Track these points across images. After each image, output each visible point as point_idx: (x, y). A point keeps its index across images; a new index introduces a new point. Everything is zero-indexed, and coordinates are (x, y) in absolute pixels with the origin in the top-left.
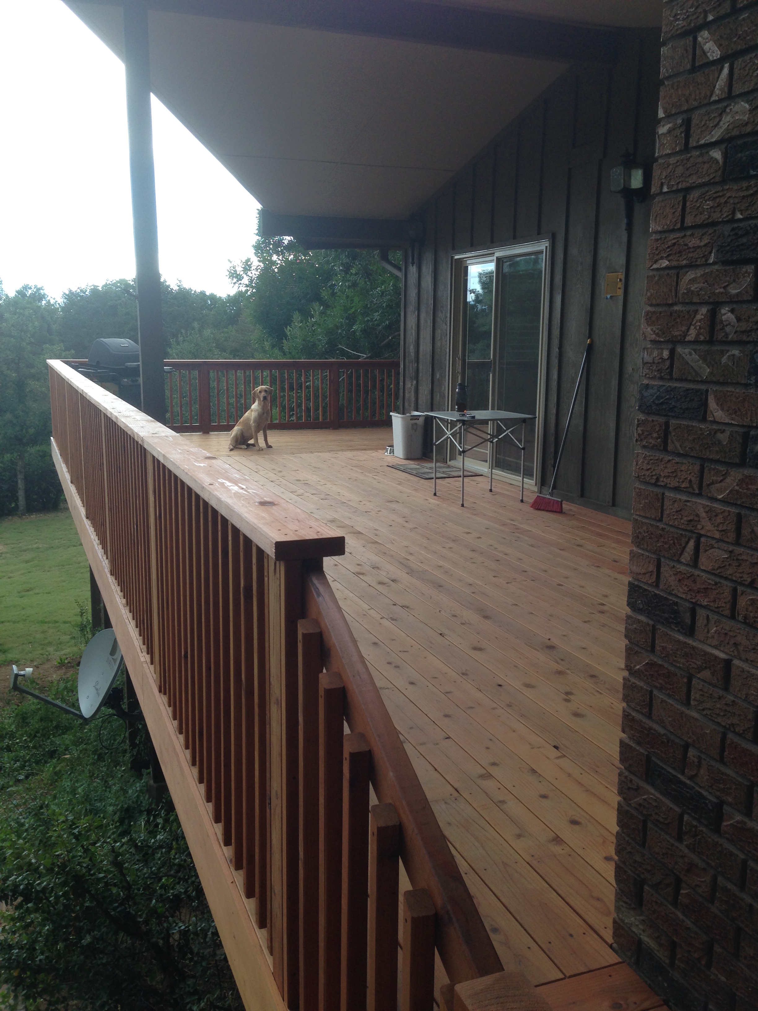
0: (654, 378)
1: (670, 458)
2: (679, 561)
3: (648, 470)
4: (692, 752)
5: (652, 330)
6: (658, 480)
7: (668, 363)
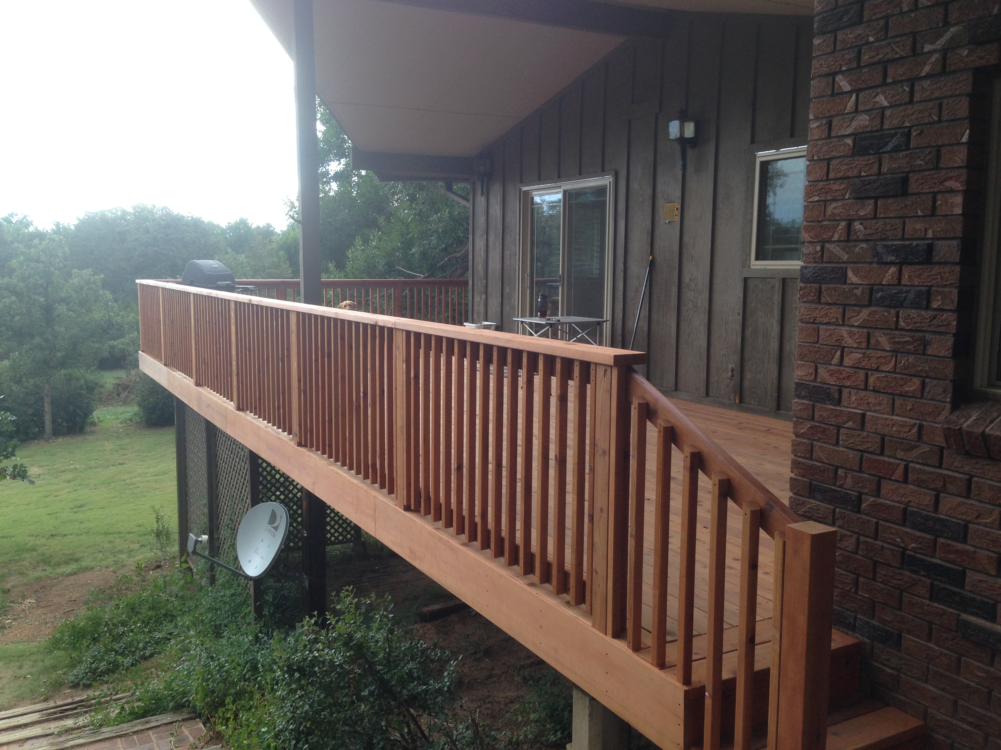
0: (811, 262)
1: (823, 306)
2: (830, 364)
3: (807, 315)
4: (840, 472)
5: (809, 235)
6: (815, 319)
7: (820, 254)
